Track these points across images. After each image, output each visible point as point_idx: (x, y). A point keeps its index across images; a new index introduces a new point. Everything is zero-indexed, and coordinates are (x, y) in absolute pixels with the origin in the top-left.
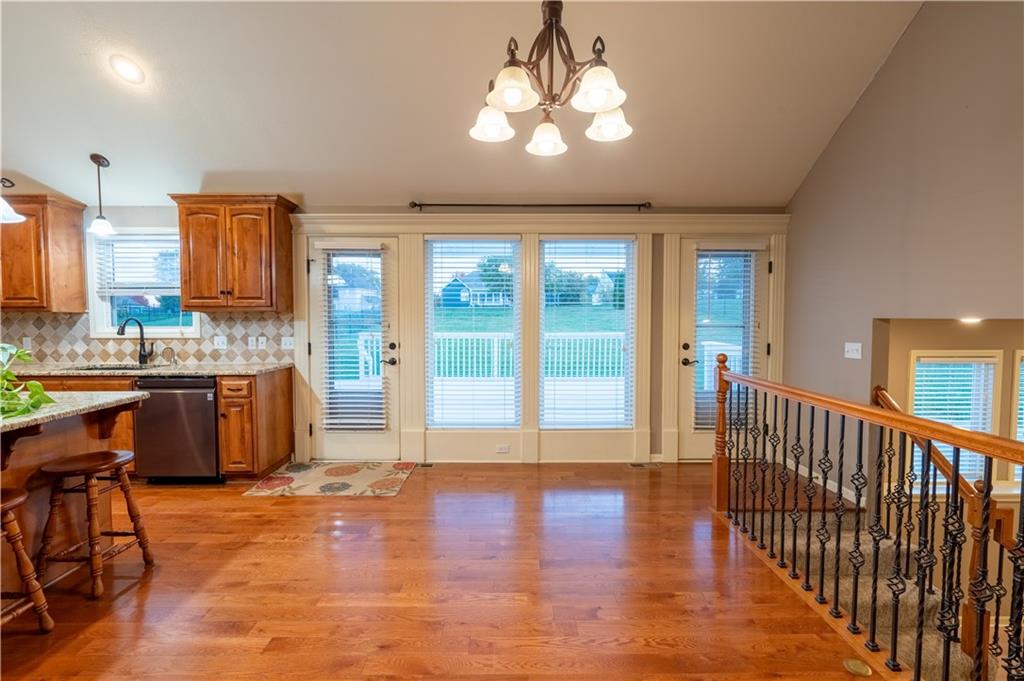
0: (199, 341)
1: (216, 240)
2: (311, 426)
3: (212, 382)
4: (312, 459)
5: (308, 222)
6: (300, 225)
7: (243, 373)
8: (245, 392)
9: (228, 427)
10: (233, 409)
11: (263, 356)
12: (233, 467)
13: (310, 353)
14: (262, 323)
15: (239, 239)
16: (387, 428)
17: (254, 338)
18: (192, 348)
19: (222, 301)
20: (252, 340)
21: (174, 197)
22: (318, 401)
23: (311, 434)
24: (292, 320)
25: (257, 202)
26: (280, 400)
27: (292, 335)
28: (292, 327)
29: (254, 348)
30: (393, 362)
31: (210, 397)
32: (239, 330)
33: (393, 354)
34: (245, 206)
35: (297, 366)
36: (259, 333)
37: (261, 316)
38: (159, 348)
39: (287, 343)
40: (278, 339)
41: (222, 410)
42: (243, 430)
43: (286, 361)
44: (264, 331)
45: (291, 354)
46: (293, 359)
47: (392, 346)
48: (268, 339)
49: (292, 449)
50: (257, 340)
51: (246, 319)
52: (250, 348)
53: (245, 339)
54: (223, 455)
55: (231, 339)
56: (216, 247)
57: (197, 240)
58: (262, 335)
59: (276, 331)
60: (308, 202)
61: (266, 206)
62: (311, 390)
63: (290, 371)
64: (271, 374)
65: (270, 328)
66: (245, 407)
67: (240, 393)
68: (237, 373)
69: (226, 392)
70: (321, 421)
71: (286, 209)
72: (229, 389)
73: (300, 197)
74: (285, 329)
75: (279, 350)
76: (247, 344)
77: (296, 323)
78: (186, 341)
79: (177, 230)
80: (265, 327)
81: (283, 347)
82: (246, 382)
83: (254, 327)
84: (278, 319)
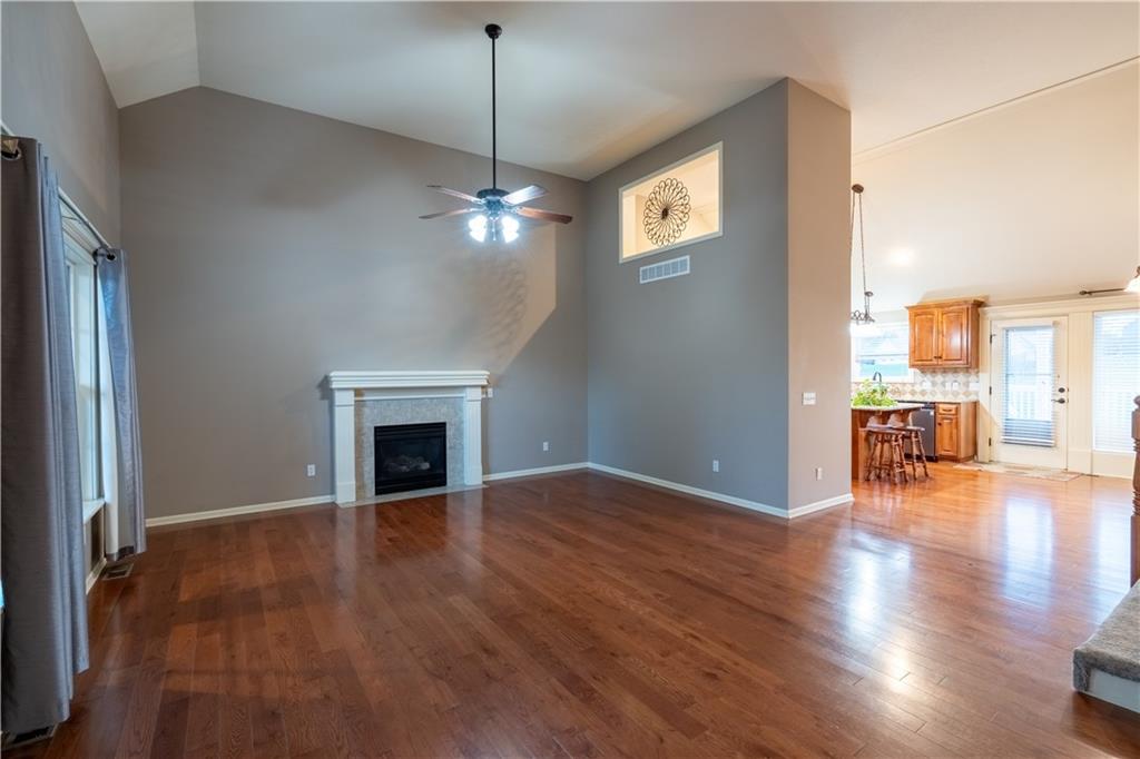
0: (913, 385)
1: (932, 328)
2: (990, 439)
3: (933, 405)
4: (989, 458)
5: (990, 313)
6: (985, 314)
7: (951, 402)
8: (953, 412)
9: (942, 430)
10: (946, 421)
11: (955, 394)
12: (943, 453)
13: (990, 393)
14: (955, 375)
15: (947, 327)
16: (1055, 446)
17: (950, 383)
18: (908, 388)
19: (935, 362)
20: (948, 384)
21: (908, 308)
22: (996, 424)
23: (989, 444)
24: (978, 372)
25: (960, 305)
26: (971, 420)
27: (977, 382)
28: (977, 376)
29: (951, 389)
30: (1062, 401)
31: (932, 413)
32: (939, 378)
33: (1063, 396)
34: (951, 308)
35: (981, 402)
36: (953, 380)
37: (955, 370)
38: (890, 388)
39: (973, 387)
40: (967, 384)
41: (938, 421)
42: (951, 433)
43: (973, 398)
44: (957, 380)
45: (977, 394)
46: (978, 397)
47: (1062, 390)
48: (959, 384)
49: (976, 452)
50: (952, 384)
51: (945, 372)
52: (948, 389)
53: (943, 384)
54: (938, 445)
55: (934, 384)
56: (932, 332)
57: (920, 329)
58: (955, 381)
59: (966, 379)
60: (991, 299)
61: (965, 307)
62: (990, 415)
63: (975, 404)
64: (967, 403)
65: (961, 377)
66: (953, 421)
67: (950, 412)
69: (941, 411)
70: (998, 436)
71: (979, 304)
72: (944, 410)
73: (987, 297)
74: (972, 378)
75: (968, 391)
76: (946, 386)
77: (980, 374)
78: (904, 384)
79: (908, 323)
80: (958, 377)
81: (970, 389)
82: (954, 407)
83: (950, 377)
84: (967, 372)
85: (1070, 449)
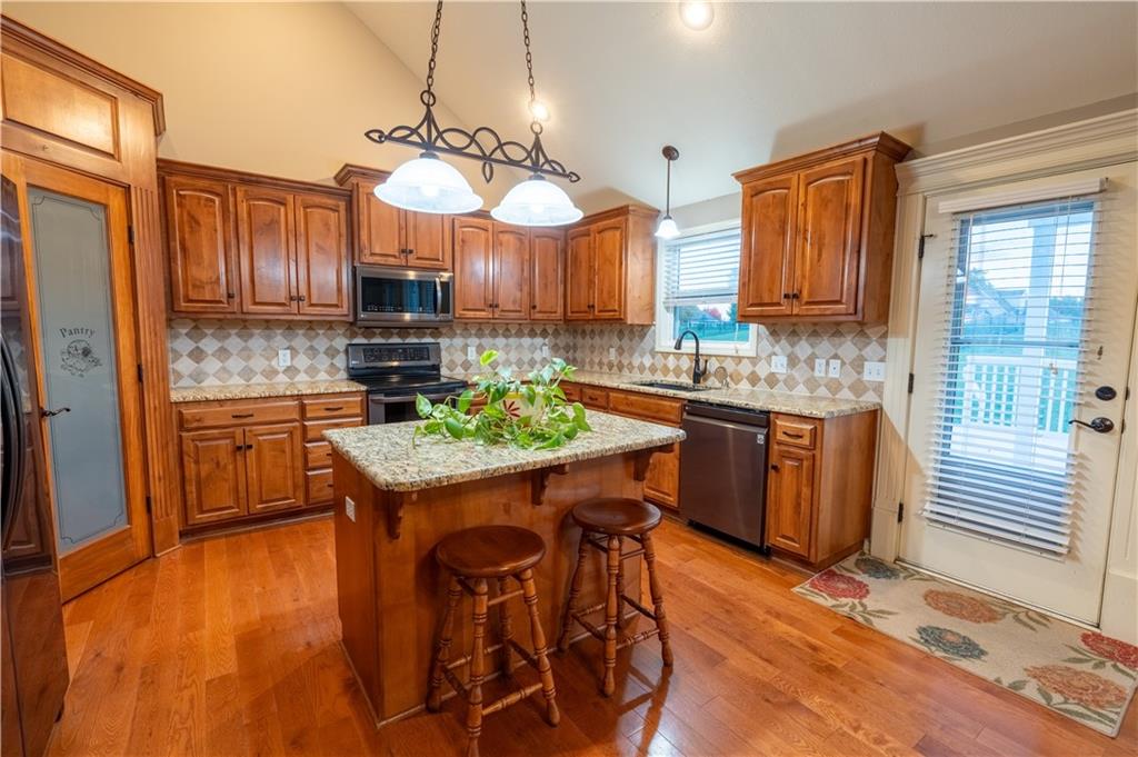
0: (754, 360)
1: (784, 223)
2: (901, 506)
3: (765, 419)
4: (898, 559)
5: (926, 172)
6: (912, 178)
7: (806, 412)
8: (806, 441)
9: (779, 487)
10: (789, 462)
11: (835, 386)
12: (781, 542)
13: (910, 390)
14: (837, 340)
15: (815, 216)
16: (1070, 554)
17: (824, 361)
18: (746, 368)
19: (785, 308)
20: (820, 363)
21: (738, 176)
22: (918, 470)
23: (900, 519)
24: (885, 335)
25: (845, 154)
26: (856, 460)
27: (882, 360)
28: (884, 346)
29: (823, 375)
30: (1103, 426)
31: (761, 439)
32: (803, 348)
33: (1109, 410)
34: (828, 165)
35: (885, 408)
36: (832, 354)
37: (836, 329)
38: (713, 366)
39: (872, 372)
40: (858, 364)
41: (774, 460)
42: (799, 495)
43: (869, 399)
44: (839, 352)
45: (879, 388)
46: (881, 396)
47: (1106, 393)
48: (843, 363)
49: (866, 531)
50: (828, 364)
51: (815, 334)
52: (817, 374)
53: (811, 361)
54: (771, 520)
55: (793, 361)
56: (784, 233)
57: (761, 227)
58: (836, 357)
59: (857, 352)
60: (932, 136)
61: (858, 158)
62: (907, 448)
63: (874, 417)
64: (846, 419)
65: (848, 348)
66: (805, 463)
67: (799, 441)
68: (797, 411)
69: (780, 436)
70: (921, 504)
71: (894, 153)
72: (785, 433)
73: (918, 131)
74: (873, 349)
75: (860, 381)
76: (813, 369)
77: (891, 341)
78: (739, 359)
79: (738, 222)
80: (840, 345)
81: (866, 377)
82: (810, 427)
83: (825, 346)
84: (862, 333)
85: (1112, 571)
